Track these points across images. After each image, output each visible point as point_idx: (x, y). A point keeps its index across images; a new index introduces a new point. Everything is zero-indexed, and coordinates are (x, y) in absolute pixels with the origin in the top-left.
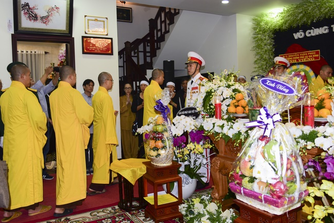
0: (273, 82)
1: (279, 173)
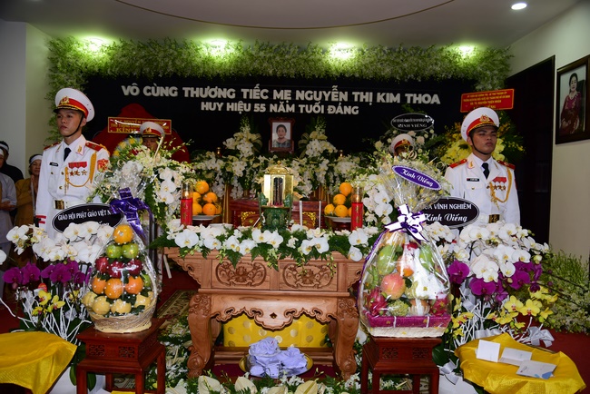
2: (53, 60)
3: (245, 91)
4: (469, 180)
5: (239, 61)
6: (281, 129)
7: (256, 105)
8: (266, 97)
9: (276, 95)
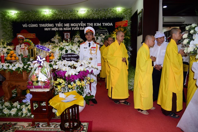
1: (48, 77)
2: (2, 18)
3: (56, 24)
4: (84, 48)
5: (53, 16)
6: (67, 35)
7: (60, 28)
8: (63, 26)
9: (65, 25)
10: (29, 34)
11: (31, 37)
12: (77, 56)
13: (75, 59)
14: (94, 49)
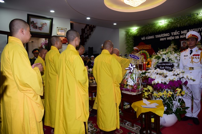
0: (133, 56)
1: (135, 82)
2: (126, 35)
4: (184, 56)
6: (184, 43)
7: (176, 37)
8: (179, 34)
9: (182, 32)
10: (145, 46)
11: (147, 48)
12: (171, 64)
13: (169, 68)
14: (197, 57)
